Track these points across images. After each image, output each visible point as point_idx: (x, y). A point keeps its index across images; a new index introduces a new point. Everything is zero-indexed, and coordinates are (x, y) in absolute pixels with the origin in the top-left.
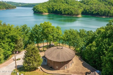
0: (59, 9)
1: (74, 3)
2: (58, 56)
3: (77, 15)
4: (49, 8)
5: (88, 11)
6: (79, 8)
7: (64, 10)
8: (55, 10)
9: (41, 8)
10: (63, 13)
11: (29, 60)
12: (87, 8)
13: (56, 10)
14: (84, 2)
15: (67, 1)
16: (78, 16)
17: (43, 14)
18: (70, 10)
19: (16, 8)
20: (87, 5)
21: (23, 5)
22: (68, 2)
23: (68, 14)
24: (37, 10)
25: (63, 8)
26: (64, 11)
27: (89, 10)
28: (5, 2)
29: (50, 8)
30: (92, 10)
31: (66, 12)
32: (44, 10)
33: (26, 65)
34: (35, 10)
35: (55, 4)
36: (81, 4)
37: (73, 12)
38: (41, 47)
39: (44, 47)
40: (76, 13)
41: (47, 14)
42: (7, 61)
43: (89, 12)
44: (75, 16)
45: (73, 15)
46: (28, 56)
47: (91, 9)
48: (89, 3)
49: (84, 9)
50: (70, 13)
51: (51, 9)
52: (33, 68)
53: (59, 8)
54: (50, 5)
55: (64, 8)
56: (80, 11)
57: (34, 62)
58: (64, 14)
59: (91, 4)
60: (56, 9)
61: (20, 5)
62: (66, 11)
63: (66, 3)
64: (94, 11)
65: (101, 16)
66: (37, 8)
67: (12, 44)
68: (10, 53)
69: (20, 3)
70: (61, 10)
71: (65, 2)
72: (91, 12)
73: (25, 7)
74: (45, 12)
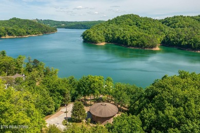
0: (123, 37)
1: (150, 24)
2: (101, 112)
3: (153, 47)
4: (107, 34)
5: (172, 40)
6: (157, 33)
7: (131, 38)
8: (116, 37)
9: (95, 34)
11: (76, 113)
12: (170, 35)
13: (118, 38)
14: (168, 22)
15: (138, 22)
16: (154, 49)
17: (97, 44)
18: (141, 38)
19: (57, 30)
20: (174, 27)
21: (68, 25)
22: (140, 24)
23: (137, 46)
24: (88, 38)
25: (129, 35)
26: (131, 41)
27: (174, 38)
28: (41, 20)
29: (109, 34)
30: (180, 38)
31: (134, 42)
32: (100, 37)
33: (74, 117)
34: (85, 37)
35: (116, 27)
36: (162, 26)
37: (146, 42)
38: (89, 100)
39: (91, 100)
40: (151, 44)
41: (103, 44)
42: (57, 113)
43: (174, 41)
44: (148, 49)
45: (145, 48)
46: (76, 110)
47: (179, 36)
48: (178, 24)
49: (166, 37)
50: (140, 44)
51: (111, 36)
52: (79, 120)
53: (123, 35)
54: (108, 30)
55: (132, 34)
56: (159, 39)
57: (80, 115)
58: (130, 45)
59: (181, 25)
60: (118, 35)
61: (63, 25)
62: (133, 40)
63: (136, 25)
64: (182, 41)
65: (195, 49)
66: (88, 34)
67: (60, 97)
68: (59, 105)
69: (63, 22)
70: (125, 38)
71: (135, 23)
72: (177, 41)
73: (70, 28)
74: (101, 41)
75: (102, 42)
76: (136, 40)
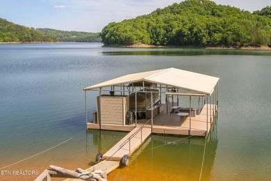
0: (190, 29)
4: (155, 28)
7: (208, 28)
8: (174, 33)
10: (205, 40)
13: (180, 34)
15: (215, 10)
17: (133, 46)
18: (231, 27)
21: (83, 37)
23: (224, 42)
25: (202, 24)
26: (210, 34)
29: (160, 27)
31: (217, 36)
32: (138, 32)
34: (107, 36)
35: (174, 16)
37: (243, 32)
50: (230, 37)
51: (163, 31)
53: (189, 26)
54: (157, 20)
55: (209, 23)
60: (178, 29)
61: (74, 37)
62: (215, 32)
63: (213, 14)
70: (195, 30)
74: (142, 40)
75: (143, 42)
76: (220, 31)
